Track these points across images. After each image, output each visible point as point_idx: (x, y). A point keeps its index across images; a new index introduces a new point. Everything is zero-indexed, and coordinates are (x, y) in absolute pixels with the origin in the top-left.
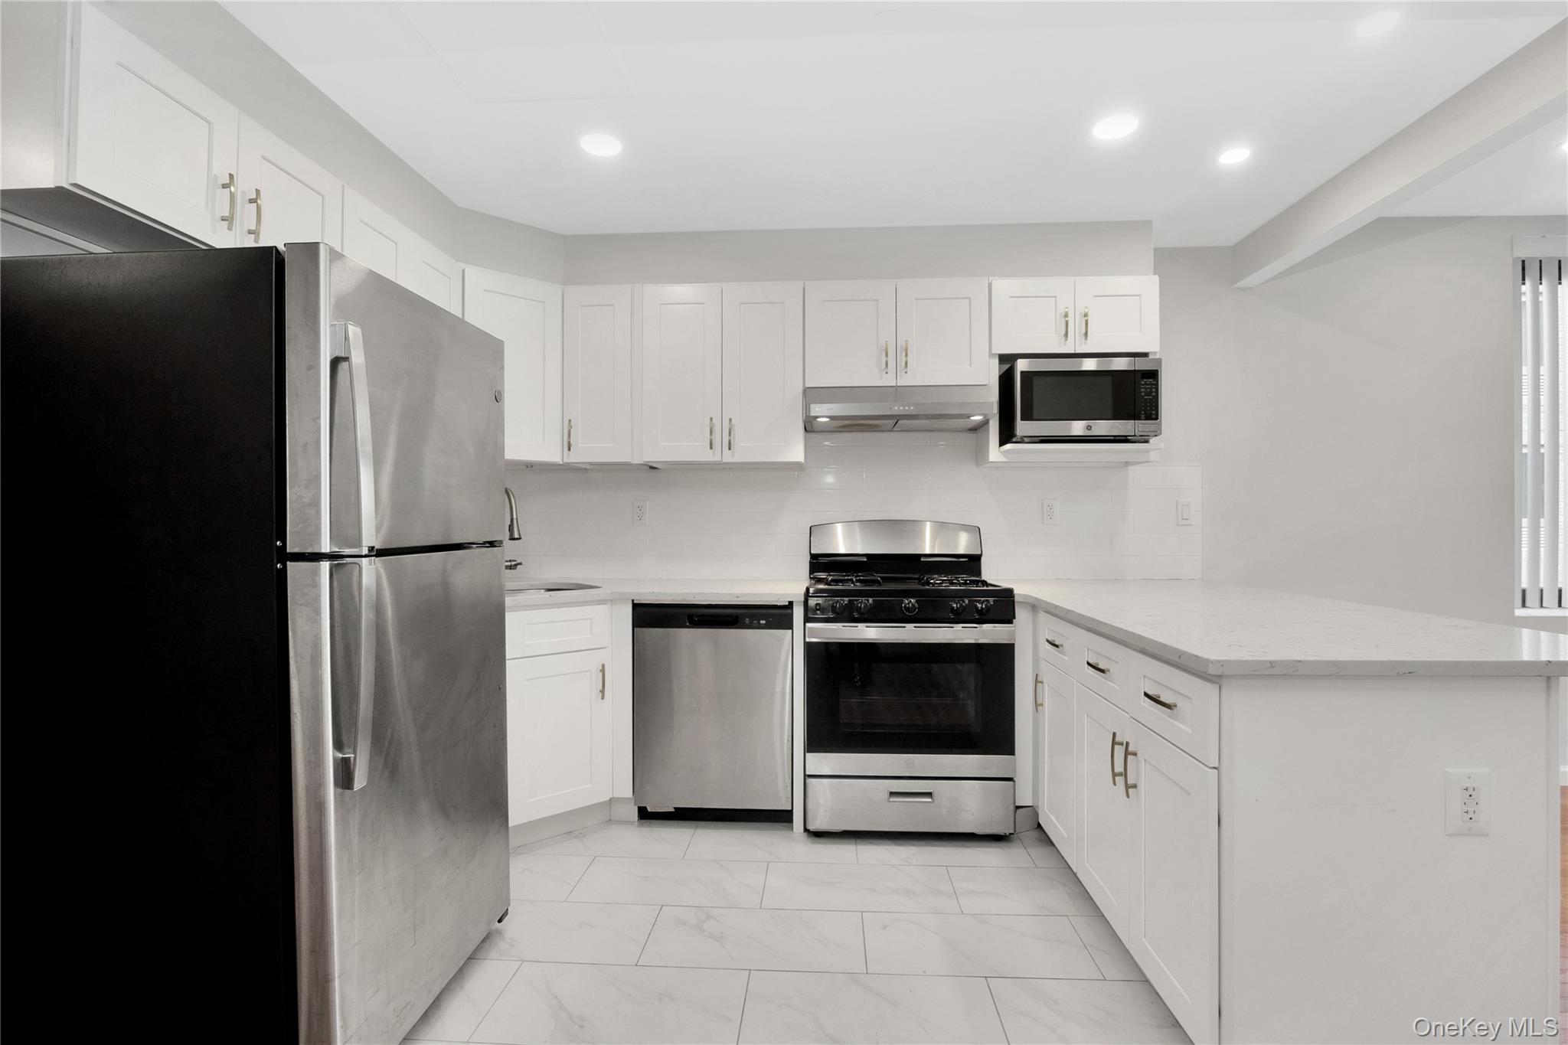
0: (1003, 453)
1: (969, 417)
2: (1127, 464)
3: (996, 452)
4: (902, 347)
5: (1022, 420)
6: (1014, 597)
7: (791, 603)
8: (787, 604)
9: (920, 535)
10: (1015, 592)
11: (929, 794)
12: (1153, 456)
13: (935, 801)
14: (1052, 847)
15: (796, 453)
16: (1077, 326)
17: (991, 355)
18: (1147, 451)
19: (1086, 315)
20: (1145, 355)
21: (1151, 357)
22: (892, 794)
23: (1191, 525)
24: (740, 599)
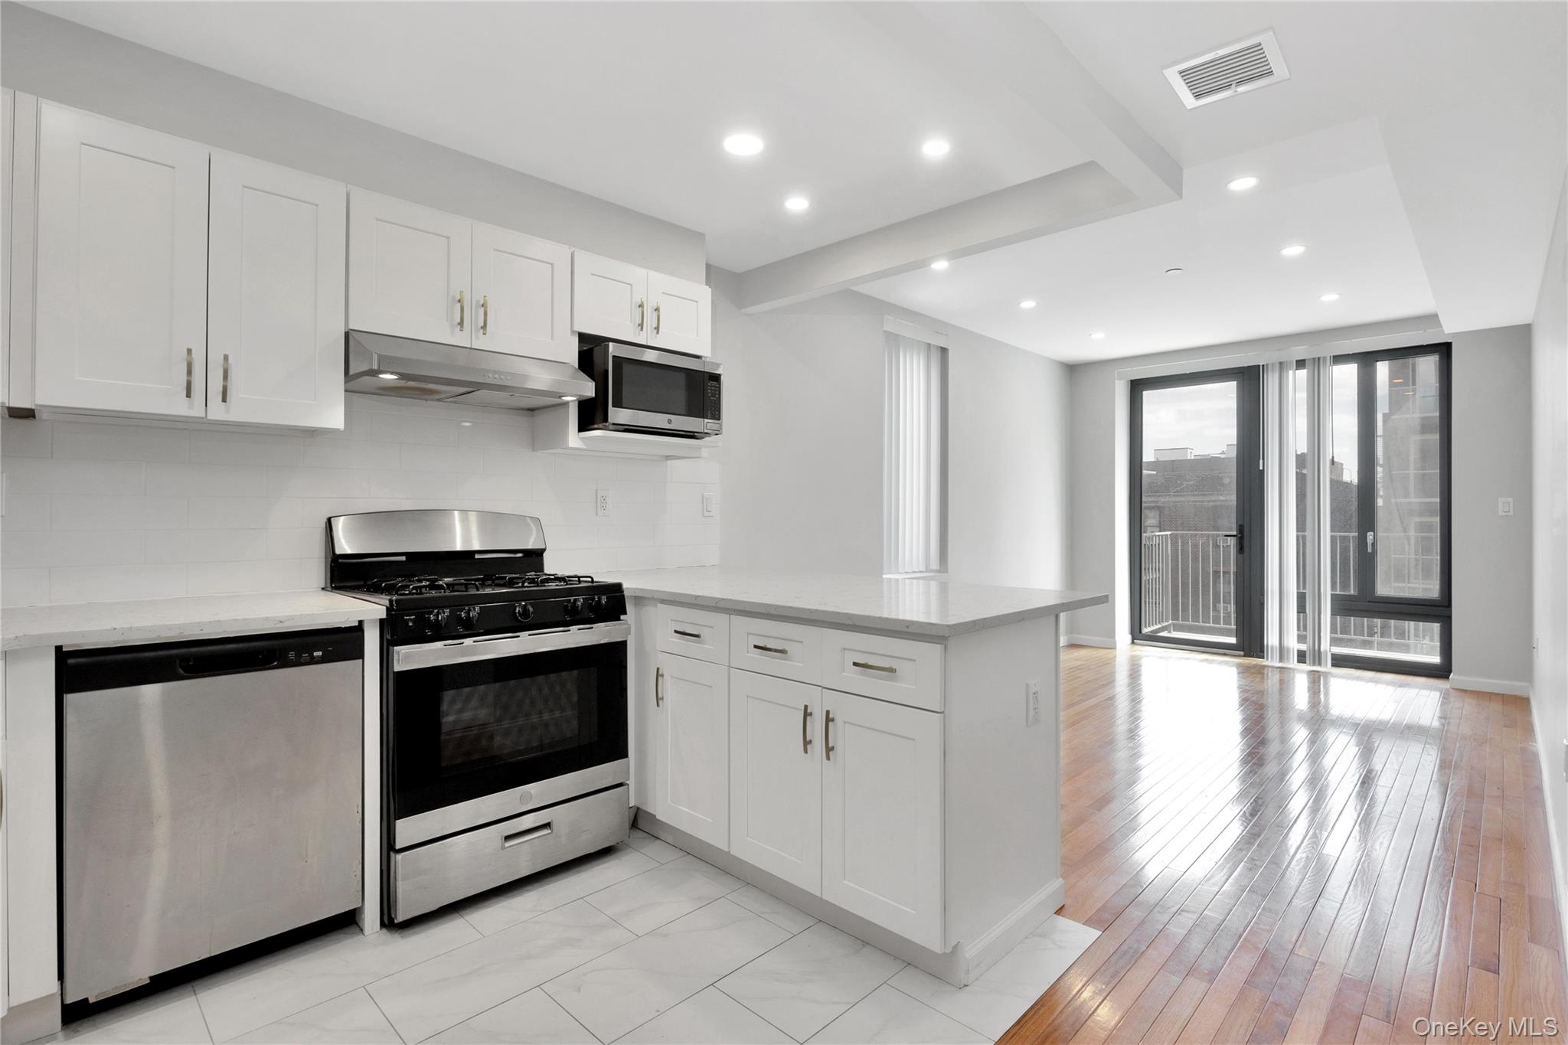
0: (582, 439)
1: (560, 397)
2: (668, 458)
3: (574, 438)
4: (478, 301)
5: (613, 406)
6: (623, 592)
7: (361, 622)
8: (357, 624)
9: (450, 529)
10: (625, 586)
11: (547, 825)
12: (705, 452)
13: (554, 831)
14: (658, 842)
15: (334, 417)
16: (650, 321)
17: (573, 332)
18: (700, 448)
19: (657, 309)
20: (698, 357)
21: (703, 359)
22: (508, 838)
23: (712, 516)
24: (284, 625)
